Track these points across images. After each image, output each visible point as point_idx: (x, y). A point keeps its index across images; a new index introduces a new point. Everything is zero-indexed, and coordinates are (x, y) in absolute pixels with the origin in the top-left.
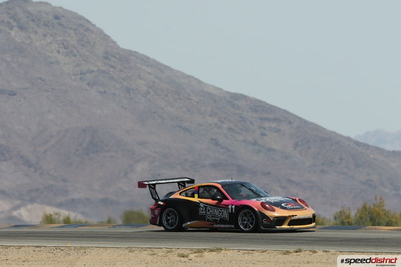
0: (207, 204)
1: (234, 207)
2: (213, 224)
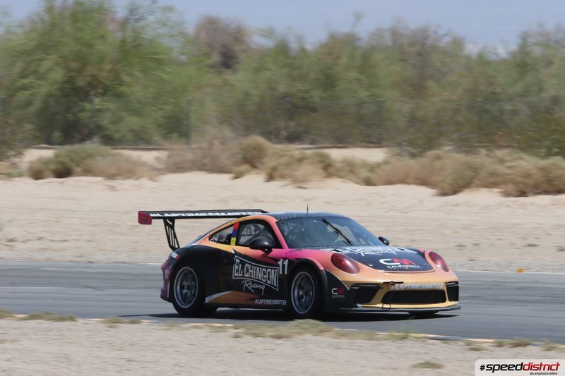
0: (245, 256)
1: (286, 262)
2: (254, 299)
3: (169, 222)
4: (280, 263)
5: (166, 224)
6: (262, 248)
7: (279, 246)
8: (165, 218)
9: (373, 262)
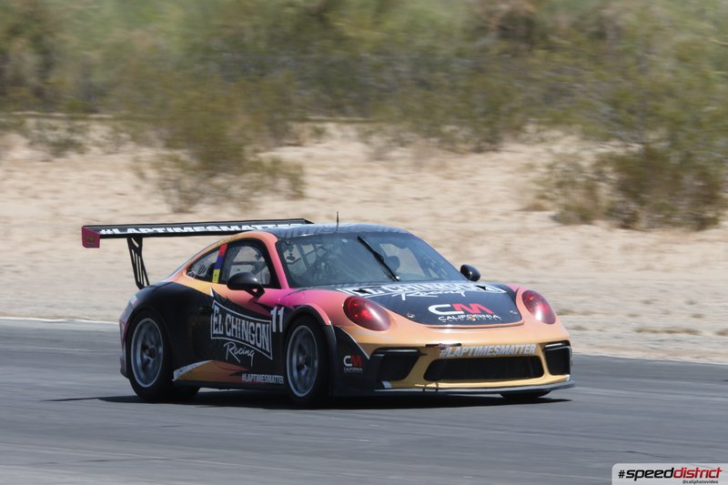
0: (226, 302)
1: (281, 313)
2: (239, 374)
3: (135, 243)
4: (273, 312)
5: (131, 246)
6: (249, 287)
7: (275, 283)
8: (129, 236)
9: (417, 311)
